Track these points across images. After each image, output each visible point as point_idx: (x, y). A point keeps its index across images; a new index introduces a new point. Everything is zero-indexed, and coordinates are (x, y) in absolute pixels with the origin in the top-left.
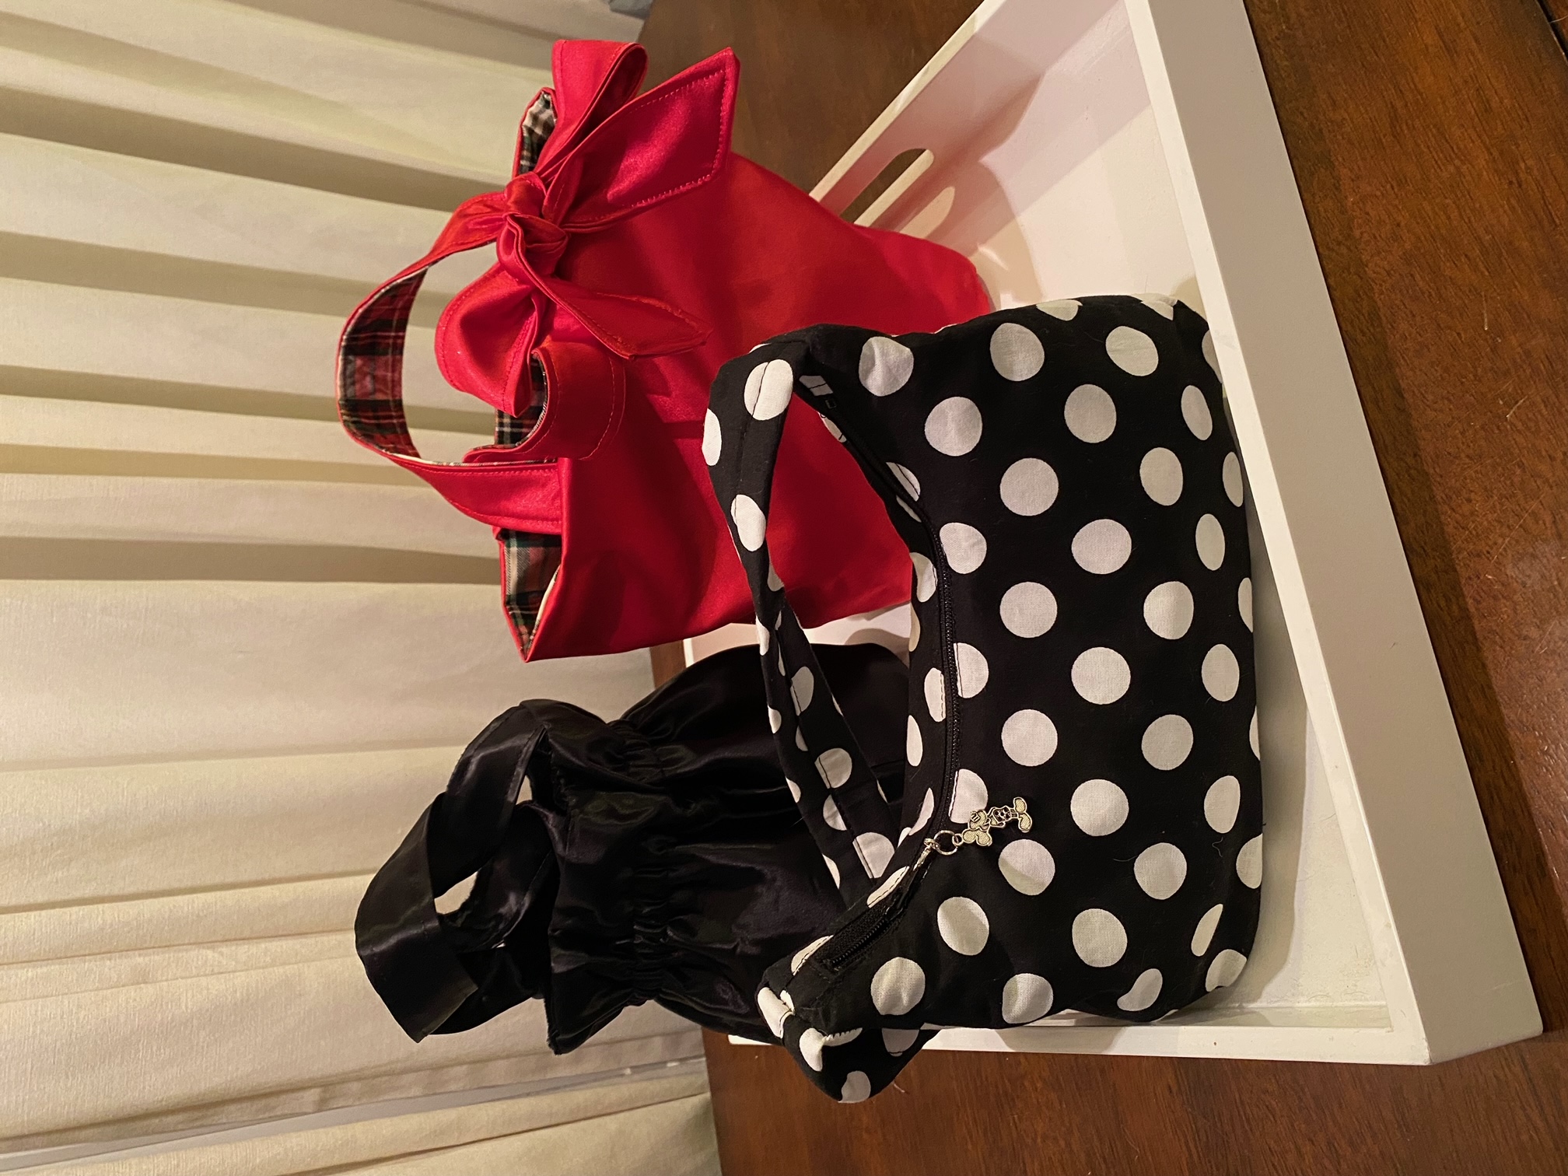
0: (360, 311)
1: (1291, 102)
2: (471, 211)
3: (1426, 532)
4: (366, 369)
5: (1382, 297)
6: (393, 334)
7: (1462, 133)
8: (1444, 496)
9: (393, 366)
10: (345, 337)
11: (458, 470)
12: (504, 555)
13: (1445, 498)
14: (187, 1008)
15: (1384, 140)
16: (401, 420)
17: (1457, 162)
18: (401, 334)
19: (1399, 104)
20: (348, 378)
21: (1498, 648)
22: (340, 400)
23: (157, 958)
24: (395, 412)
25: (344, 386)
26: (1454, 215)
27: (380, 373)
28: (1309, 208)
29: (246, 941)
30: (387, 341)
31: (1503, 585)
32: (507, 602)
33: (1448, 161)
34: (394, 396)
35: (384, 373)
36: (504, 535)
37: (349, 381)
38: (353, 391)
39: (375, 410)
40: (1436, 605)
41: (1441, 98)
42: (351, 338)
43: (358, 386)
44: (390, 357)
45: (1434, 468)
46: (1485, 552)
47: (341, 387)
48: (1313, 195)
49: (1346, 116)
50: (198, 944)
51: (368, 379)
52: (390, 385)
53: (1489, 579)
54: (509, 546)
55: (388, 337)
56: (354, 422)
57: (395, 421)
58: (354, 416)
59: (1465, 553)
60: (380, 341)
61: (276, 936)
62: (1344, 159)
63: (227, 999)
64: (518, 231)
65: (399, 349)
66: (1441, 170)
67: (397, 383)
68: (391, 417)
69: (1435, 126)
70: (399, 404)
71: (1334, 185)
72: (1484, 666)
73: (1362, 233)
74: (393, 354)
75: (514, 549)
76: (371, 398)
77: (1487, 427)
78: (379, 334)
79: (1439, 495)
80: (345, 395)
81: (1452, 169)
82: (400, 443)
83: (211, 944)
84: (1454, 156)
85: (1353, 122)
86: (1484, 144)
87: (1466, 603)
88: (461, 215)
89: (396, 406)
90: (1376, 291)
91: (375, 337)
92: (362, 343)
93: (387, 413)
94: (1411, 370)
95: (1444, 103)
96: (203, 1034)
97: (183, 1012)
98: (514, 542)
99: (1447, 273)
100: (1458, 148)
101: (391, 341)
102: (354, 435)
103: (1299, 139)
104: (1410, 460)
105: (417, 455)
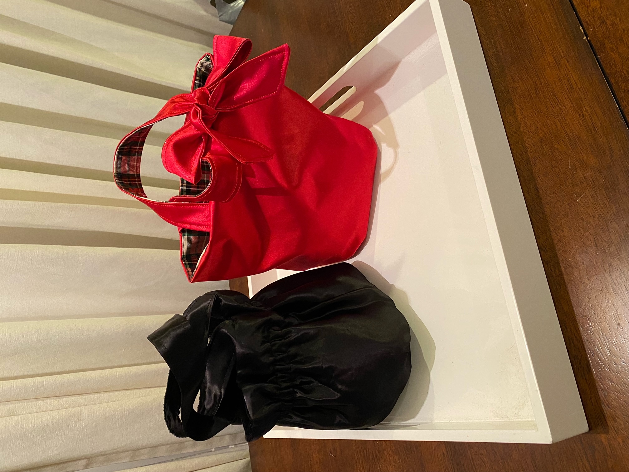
0: (126, 138)
1: (497, 79)
2: (176, 100)
3: (546, 242)
4: (126, 161)
5: (531, 154)
6: (138, 147)
7: (562, 95)
8: (553, 229)
9: (137, 160)
10: (118, 148)
11: (166, 204)
12: (182, 239)
13: (554, 230)
14: (32, 426)
15: (532, 96)
16: (140, 183)
17: (560, 106)
18: (141, 148)
19: (538, 83)
20: (119, 165)
21: (573, 286)
22: (115, 173)
23: (19, 405)
24: (137, 179)
25: (117, 168)
26: (559, 125)
27: (132, 163)
28: (504, 119)
29: (57, 398)
30: (135, 150)
31: (575, 263)
32: (182, 258)
33: (556, 105)
34: (137, 172)
35: (133, 163)
36: (182, 232)
37: (119, 166)
38: (121, 170)
39: (129, 178)
40: (550, 269)
41: (554, 82)
42: (121, 148)
43: (122, 168)
44: (136, 157)
45: (550, 219)
46: (569, 250)
47: (115, 168)
48: (505, 114)
49: (518, 85)
50: (37, 399)
51: (127, 165)
52: (135, 168)
53: (570, 261)
54: (184, 235)
55: (136, 149)
56: (120, 183)
57: (137, 183)
58: (121, 180)
59: (561, 251)
60: (132, 150)
61: (70, 395)
62: (517, 102)
63: (49, 422)
64: (200, 111)
65: (140, 153)
66: (554, 108)
67: (138, 167)
68: (135, 181)
69: (552, 92)
70: (139, 176)
71: (513, 111)
72: (568, 293)
73: (524, 130)
74: (137, 156)
75: (186, 237)
76: (128, 173)
77: (570, 204)
78: (132, 147)
79: (552, 229)
80: (117, 171)
81: (558, 108)
82: (139, 192)
83: (43, 398)
84: (559, 103)
85: (521, 88)
86: (570, 100)
87: (561, 269)
88: (172, 102)
89: (137, 177)
90: (529, 151)
91: (131, 148)
92: (125, 150)
93: (134, 179)
94: (542, 181)
95: (555, 84)
96: (38, 437)
97: (30, 428)
98: (186, 234)
99: (556, 146)
100: (561, 101)
101: (137, 150)
102: (121, 188)
103: (500, 93)
104: (541, 216)
105: (147, 197)
